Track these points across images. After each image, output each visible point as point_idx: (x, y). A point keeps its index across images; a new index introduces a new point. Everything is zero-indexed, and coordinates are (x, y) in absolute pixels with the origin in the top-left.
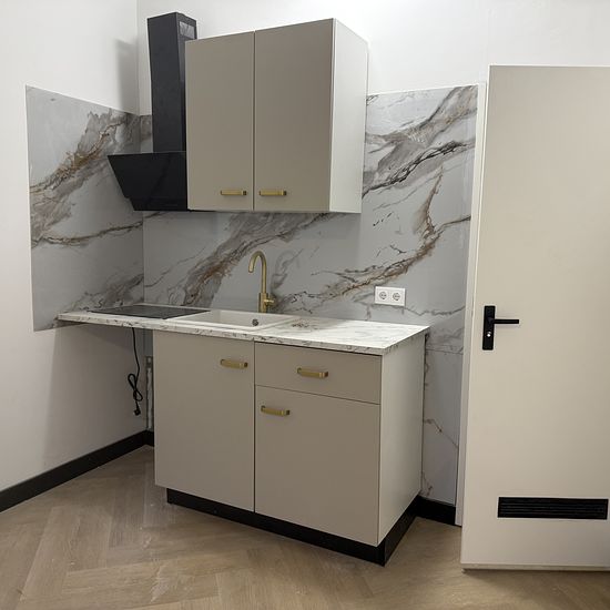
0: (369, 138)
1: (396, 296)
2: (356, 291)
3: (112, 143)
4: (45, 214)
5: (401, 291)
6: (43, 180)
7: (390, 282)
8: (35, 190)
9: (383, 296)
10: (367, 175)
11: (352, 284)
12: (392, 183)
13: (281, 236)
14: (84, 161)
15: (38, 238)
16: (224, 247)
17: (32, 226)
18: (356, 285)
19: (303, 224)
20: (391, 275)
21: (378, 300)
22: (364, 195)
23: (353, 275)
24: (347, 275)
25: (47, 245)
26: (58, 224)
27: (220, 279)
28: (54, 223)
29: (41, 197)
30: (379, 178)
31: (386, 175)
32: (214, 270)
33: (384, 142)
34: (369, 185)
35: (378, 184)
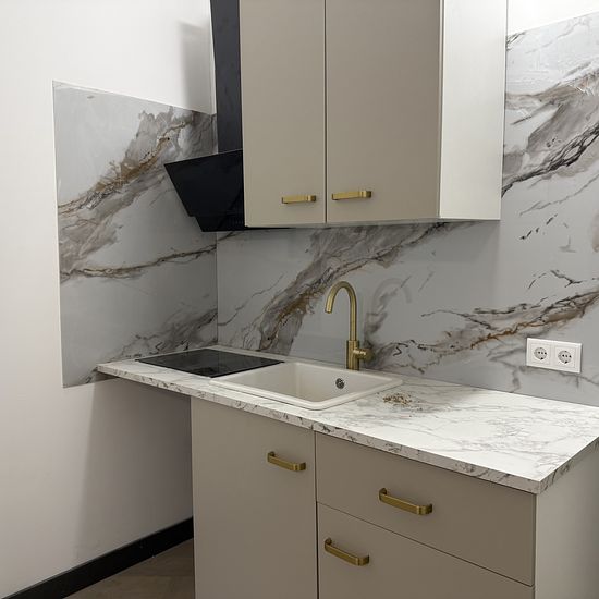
0: (513, 101)
1: (565, 357)
2: (492, 344)
3: (173, 149)
4: (79, 240)
5: (574, 347)
6: (76, 197)
7: (553, 332)
8: (65, 210)
9: (541, 354)
10: (509, 160)
11: (488, 332)
12: (554, 168)
13: (379, 258)
14: (134, 172)
15: (70, 269)
16: (305, 274)
17: (61, 256)
18: (493, 333)
19: (410, 240)
20: (554, 320)
21: (532, 360)
22: (504, 190)
23: (488, 318)
24: (478, 317)
25: (81, 278)
26: (99, 252)
27: (301, 317)
28: (93, 250)
29: (74, 218)
30: (530, 162)
31: (542, 157)
32: (294, 306)
33: (538, 104)
34: (513, 173)
35: (529, 171)
